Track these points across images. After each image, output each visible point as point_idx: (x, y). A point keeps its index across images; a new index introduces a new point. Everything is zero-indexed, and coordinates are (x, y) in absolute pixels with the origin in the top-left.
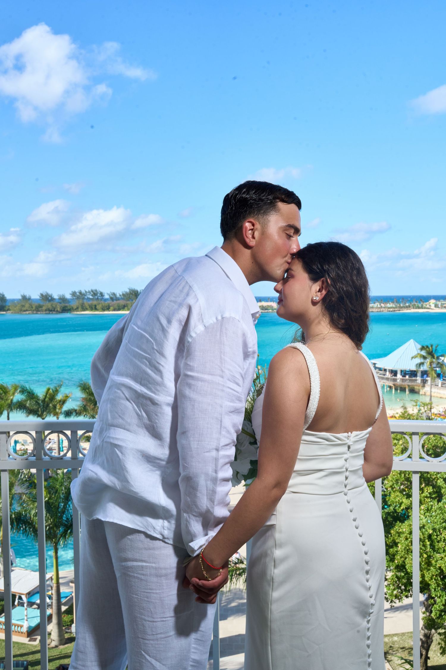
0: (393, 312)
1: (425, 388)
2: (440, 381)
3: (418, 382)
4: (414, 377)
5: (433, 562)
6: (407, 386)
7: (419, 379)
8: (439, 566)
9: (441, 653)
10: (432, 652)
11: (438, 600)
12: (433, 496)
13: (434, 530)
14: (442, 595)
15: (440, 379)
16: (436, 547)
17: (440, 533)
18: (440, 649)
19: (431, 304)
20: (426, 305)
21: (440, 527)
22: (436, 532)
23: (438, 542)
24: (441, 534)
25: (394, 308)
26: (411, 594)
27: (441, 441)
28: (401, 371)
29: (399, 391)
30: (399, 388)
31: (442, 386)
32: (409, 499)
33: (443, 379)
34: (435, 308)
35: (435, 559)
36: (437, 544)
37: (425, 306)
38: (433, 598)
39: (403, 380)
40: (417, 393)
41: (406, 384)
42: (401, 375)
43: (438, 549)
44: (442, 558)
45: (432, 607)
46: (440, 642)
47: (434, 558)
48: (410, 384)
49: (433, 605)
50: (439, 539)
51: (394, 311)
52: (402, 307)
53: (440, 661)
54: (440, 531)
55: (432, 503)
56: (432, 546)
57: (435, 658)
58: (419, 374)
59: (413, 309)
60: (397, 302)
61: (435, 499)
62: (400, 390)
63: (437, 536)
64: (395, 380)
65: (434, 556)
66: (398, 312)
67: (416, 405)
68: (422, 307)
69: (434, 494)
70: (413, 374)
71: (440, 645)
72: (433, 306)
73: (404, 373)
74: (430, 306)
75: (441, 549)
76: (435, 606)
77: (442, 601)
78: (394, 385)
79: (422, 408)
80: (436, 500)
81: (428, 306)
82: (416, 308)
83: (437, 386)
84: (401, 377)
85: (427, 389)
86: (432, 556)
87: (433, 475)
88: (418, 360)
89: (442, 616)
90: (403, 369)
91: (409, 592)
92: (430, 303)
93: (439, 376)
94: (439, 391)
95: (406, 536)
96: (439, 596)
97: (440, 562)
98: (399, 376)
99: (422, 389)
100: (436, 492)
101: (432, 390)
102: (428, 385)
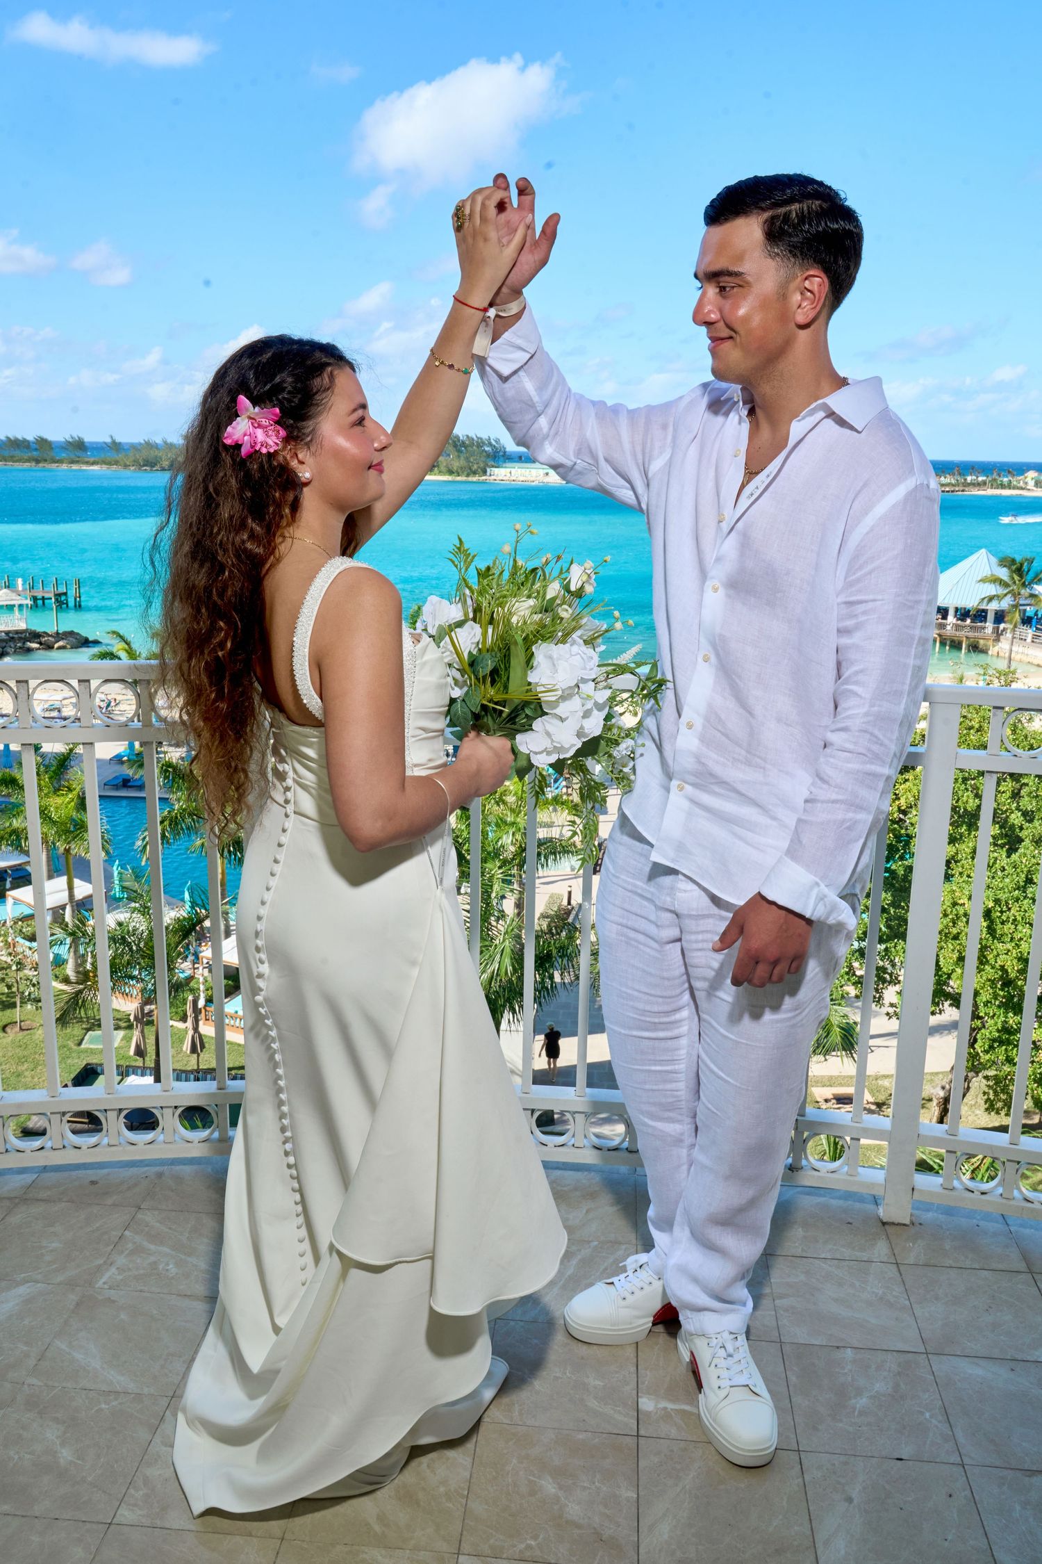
0: (950, 493)
1: (1000, 644)
2: (1030, 631)
3: (986, 631)
4: (981, 622)
5: (990, 957)
6: (964, 639)
7: (989, 626)
8: (1002, 964)
9: (987, 1109)
10: (966, 1108)
11: (991, 1022)
12: (1000, 842)
13: (997, 901)
14: (998, 1013)
15: (1031, 627)
16: (999, 932)
17: (1007, 906)
18: (986, 1102)
19: (1029, 480)
20: (1019, 482)
21: (1008, 897)
22: (1000, 906)
23: (1003, 923)
24: (1009, 909)
25: (953, 485)
26: (940, 1010)
27: (1025, 743)
28: (957, 609)
29: (947, 648)
30: (948, 643)
31: (1033, 642)
32: (954, 845)
33: (1037, 629)
34: (1035, 488)
35: (995, 953)
36: (1000, 926)
37: (1015, 483)
38: (981, 1018)
39: (957, 627)
40: (984, 651)
41: (962, 634)
42: (955, 616)
43: (1002, 935)
44: (1009, 951)
45: (977, 1033)
46: (987, 1091)
47: (992, 950)
48: (971, 634)
49: (980, 1029)
50: (1004, 918)
51: (953, 491)
52: (969, 484)
53: (979, 1122)
54: (1007, 903)
55: (996, 854)
56: (991, 930)
57: (969, 1118)
58: (991, 617)
59: (992, 488)
60: (960, 474)
61: (1002, 848)
62: (951, 646)
63: (1002, 912)
64: (942, 626)
65: (992, 947)
66: (960, 493)
67: (985, 674)
68: (1010, 486)
69: (1002, 839)
70: (980, 615)
71: (986, 1097)
72: (1031, 484)
73: (963, 614)
74: (1026, 483)
75: (1007, 935)
76: (983, 1031)
77: (996, 1024)
78: (940, 635)
79: (996, 681)
80: (1004, 849)
81: (1021, 484)
82: (997, 488)
83: (1023, 641)
84: (954, 621)
85: (1004, 645)
86: (990, 947)
87: (1004, 805)
88: (992, 589)
89: (994, 1049)
90: (959, 607)
91: (938, 1006)
92: (1026, 478)
93: (1027, 621)
94: (1026, 650)
95: (945, 911)
96: (991, 1014)
97: (1003, 957)
98: (951, 619)
99: (994, 646)
100: (1006, 835)
101: (1014, 649)
102: (1007, 639)
